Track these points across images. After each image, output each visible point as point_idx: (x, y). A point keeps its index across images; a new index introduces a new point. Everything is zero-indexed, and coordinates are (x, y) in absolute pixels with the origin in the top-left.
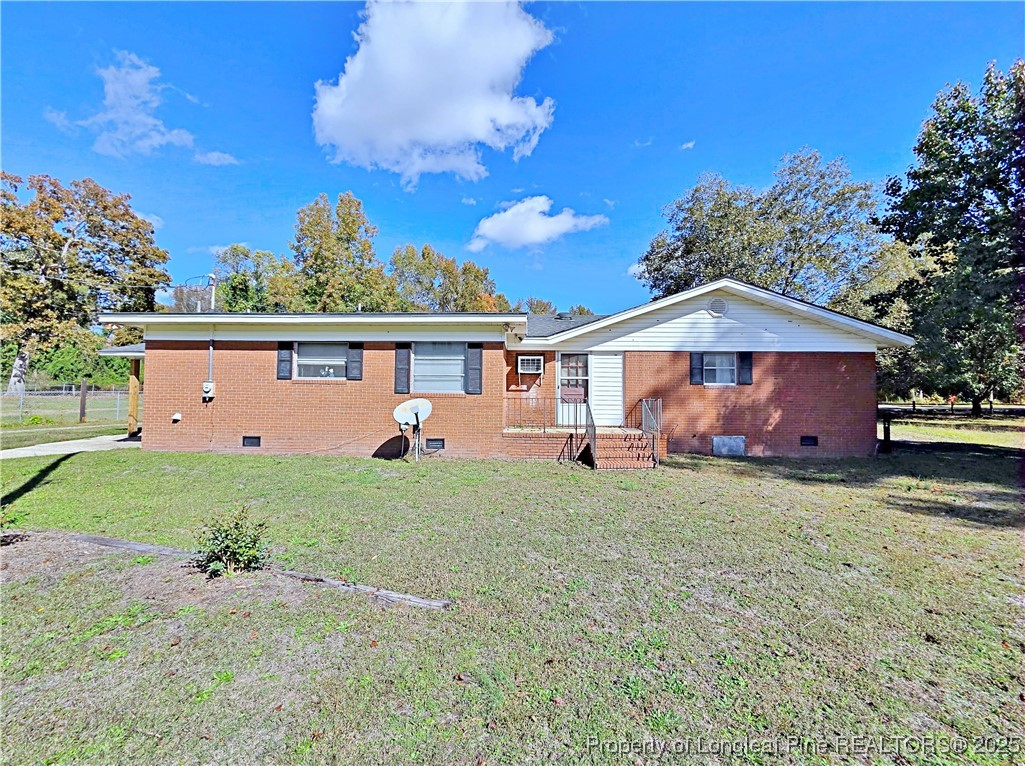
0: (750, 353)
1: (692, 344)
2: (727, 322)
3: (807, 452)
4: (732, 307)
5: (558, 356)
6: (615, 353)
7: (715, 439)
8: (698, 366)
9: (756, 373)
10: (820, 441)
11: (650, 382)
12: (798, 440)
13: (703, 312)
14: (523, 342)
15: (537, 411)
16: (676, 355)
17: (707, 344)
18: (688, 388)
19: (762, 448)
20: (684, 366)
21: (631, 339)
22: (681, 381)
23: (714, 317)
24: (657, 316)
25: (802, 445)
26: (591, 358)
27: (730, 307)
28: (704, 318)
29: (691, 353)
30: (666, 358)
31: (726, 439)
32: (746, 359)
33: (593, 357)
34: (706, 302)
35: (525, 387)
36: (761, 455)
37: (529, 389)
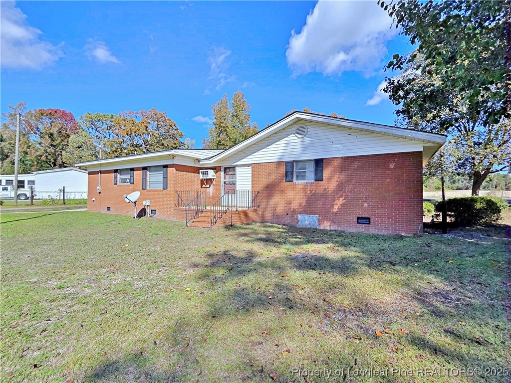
0: (322, 160)
1: (287, 156)
2: (307, 140)
3: (361, 229)
4: (310, 130)
5: (222, 169)
6: (248, 165)
7: (299, 216)
8: (290, 169)
9: (326, 173)
10: (372, 220)
11: (264, 181)
12: (355, 220)
13: (292, 135)
14: (201, 163)
15: (213, 198)
16: (279, 163)
17: (296, 156)
18: (285, 184)
19: (329, 224)
20: (283, 170)
21: (254, 157)
22: (281, 180)
23: (299, 138)
24: (267, 142)
25: (358, 223)
26: (237, 168)
27: (309, 130)
28: (294, 139)
29: (286, 162)
30: (273, 166)
31: (306, 216)
32: (319, 163)
33: (238, 168)
34: (294, 129)
35: (208, 186)
36: (328, 228)
37: (210, 186)
